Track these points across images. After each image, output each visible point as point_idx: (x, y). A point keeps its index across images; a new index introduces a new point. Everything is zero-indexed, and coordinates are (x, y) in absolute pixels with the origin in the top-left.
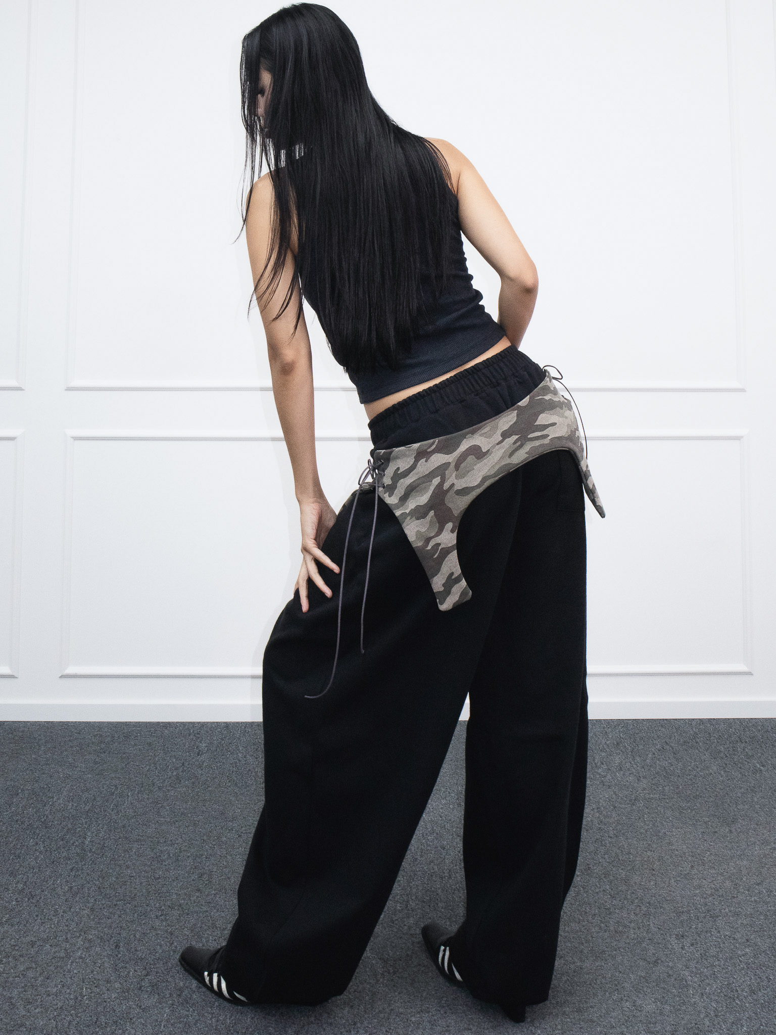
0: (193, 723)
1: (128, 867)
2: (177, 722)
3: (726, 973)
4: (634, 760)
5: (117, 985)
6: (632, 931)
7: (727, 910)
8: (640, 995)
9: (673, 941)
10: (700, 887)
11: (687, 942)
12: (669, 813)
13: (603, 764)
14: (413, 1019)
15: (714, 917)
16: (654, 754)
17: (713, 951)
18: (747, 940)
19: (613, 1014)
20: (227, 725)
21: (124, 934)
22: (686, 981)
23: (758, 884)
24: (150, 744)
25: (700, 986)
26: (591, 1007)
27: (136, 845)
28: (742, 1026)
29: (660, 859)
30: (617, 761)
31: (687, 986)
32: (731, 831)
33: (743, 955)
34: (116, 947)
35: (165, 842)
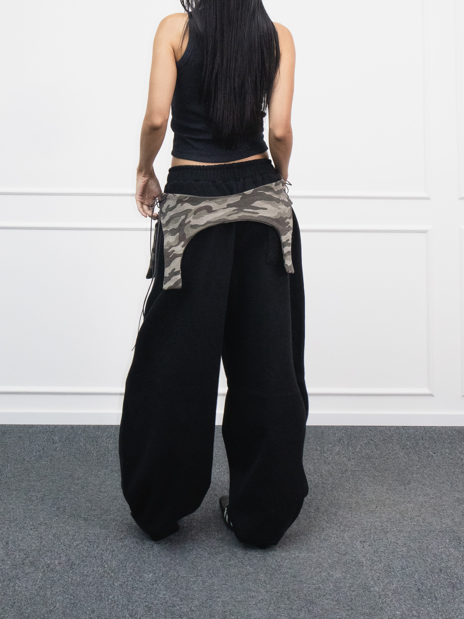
0: (49, 426)
1: (11, 504)
2: (38, 425)
3: (388, 560)
4: (348, 449)
5: (9, 562)
6: (333, 539)
7: (395, 529)
8: (333, 570)
9: (358, 543)
10: (379, 517)
11: (366, 545)
12: (366, 478)
13: (328, 451)
14: (192, 579)
15: (386, 533)
16: (362, 446)
17: (382, 549)
18: (405, 544)
19: (315, 578)
20: (72, 427)
21: (11, 538)
22: (362, 563)
23: (418, 516)
24: (20, 437)
25: (370, 565)
26: (302, 575)
27: (15, 492)
28: (393, 584)
29: (357, 502)
30: (337, 449)
31: (363, 566)
32: (405, 489)
33: (401, 551)
34: (6, 544)
35: (34, 491)
